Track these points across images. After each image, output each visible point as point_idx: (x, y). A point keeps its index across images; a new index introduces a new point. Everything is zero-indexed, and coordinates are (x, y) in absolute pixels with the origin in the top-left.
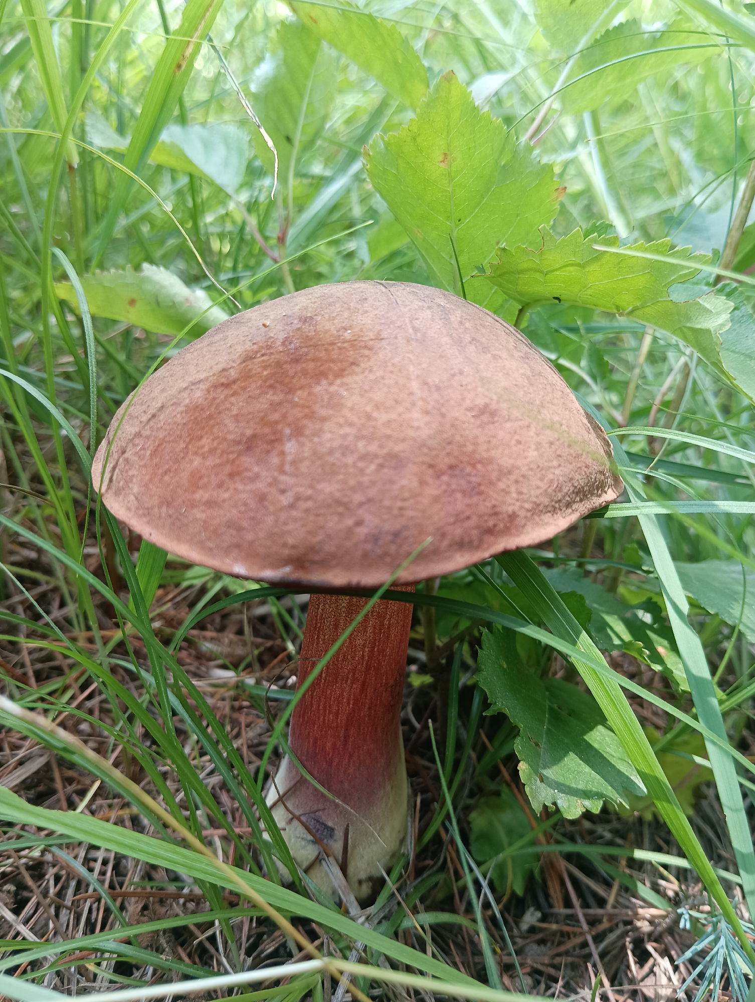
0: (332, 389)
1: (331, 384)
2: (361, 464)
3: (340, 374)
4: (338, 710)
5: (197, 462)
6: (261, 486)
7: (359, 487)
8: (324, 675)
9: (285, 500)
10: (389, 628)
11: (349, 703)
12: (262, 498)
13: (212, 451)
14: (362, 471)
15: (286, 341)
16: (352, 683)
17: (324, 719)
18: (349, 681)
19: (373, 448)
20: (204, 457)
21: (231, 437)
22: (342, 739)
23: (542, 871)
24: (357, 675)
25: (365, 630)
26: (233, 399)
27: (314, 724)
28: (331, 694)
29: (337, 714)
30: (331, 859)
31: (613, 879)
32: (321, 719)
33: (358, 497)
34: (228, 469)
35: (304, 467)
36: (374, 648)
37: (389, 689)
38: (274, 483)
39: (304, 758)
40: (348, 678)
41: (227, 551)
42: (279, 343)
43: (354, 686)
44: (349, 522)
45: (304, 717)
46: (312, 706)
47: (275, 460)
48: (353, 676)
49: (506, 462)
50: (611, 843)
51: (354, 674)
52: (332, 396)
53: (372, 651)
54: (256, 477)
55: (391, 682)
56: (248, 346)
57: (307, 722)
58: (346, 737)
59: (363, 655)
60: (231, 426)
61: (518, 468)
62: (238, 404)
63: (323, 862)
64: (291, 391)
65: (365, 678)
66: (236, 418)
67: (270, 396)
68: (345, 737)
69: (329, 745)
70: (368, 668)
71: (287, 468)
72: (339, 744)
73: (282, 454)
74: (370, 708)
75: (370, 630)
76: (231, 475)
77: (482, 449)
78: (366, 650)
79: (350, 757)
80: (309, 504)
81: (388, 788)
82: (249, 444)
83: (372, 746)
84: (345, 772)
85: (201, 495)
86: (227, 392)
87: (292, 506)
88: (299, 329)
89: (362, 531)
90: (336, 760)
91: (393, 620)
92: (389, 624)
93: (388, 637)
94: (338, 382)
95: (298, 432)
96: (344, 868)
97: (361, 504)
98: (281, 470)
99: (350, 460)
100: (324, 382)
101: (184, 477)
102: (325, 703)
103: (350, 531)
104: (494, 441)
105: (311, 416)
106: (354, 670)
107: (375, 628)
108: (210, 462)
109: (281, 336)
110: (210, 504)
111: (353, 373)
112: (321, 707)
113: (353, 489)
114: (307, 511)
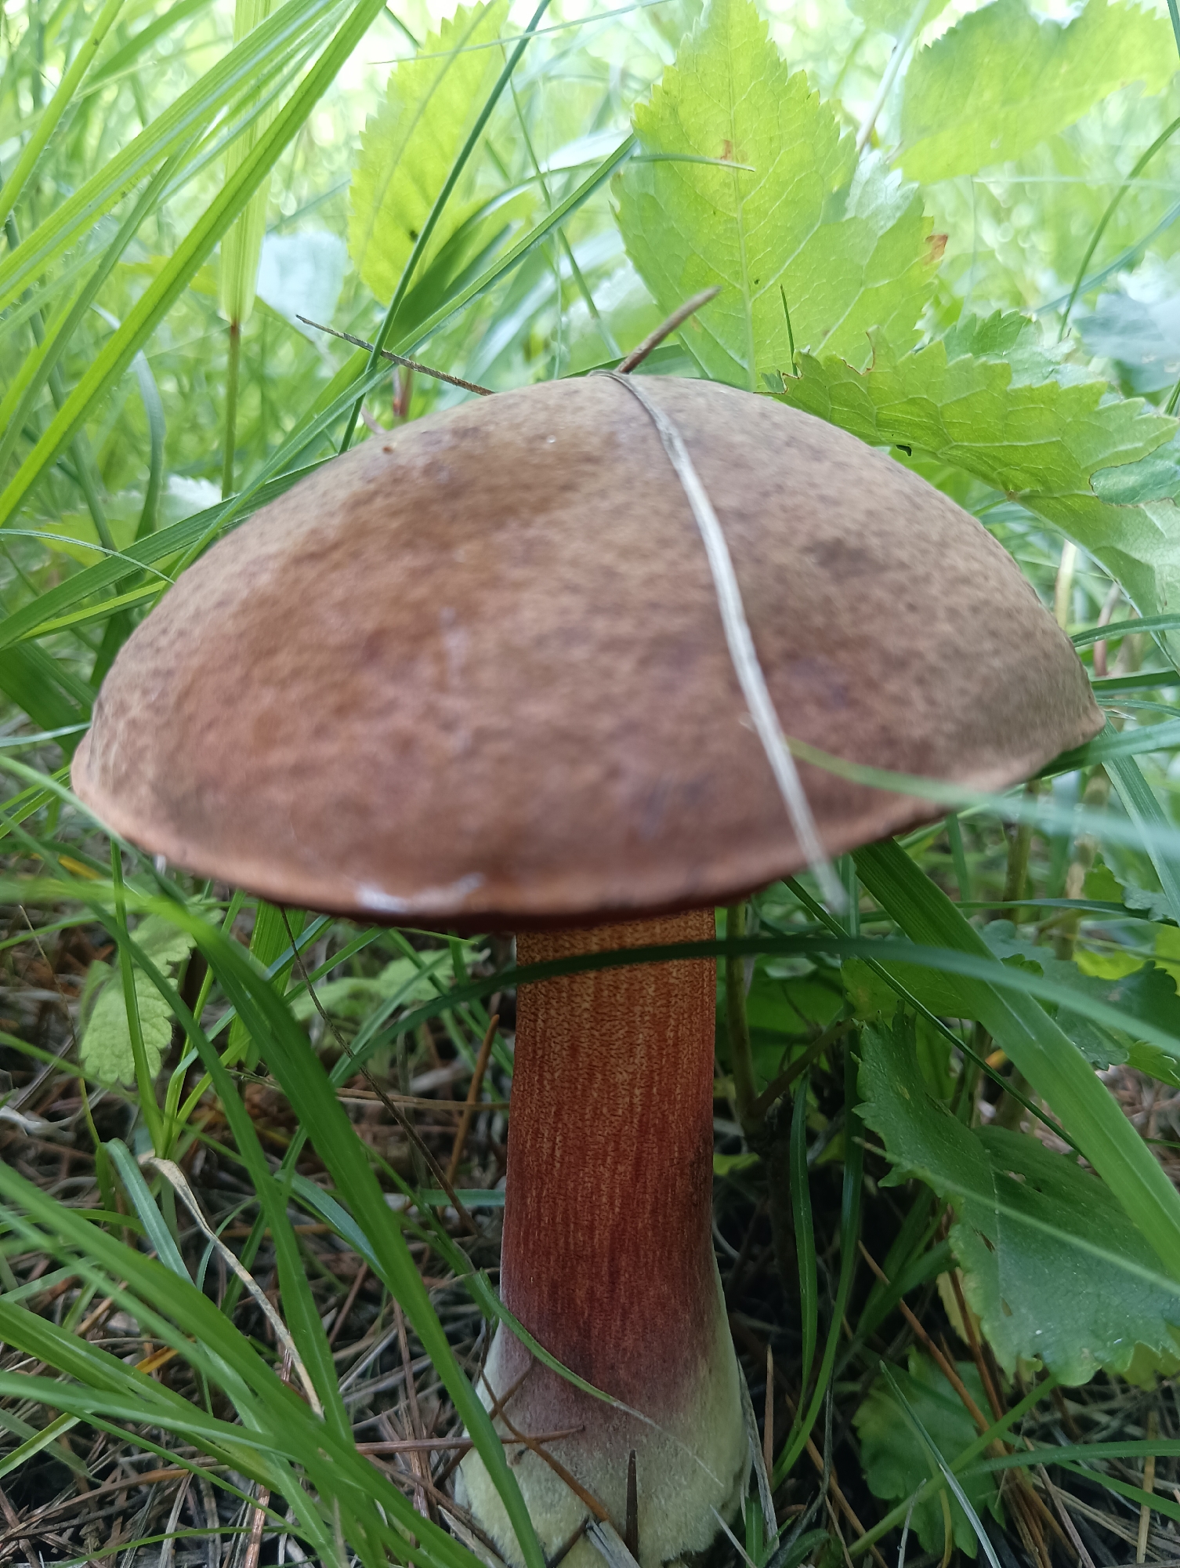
0: (531, 533)
1: (527, 524)
2: (605, 660)
3: (542, 506)
4: (592, 1222)
5: (268, 698)
6: (402, 721)
7: (605, 703)
8: (558, 1153)
9: (455, 742)
10: (675, 1045)
11: (612, 1204)
12: (405, 745)
13: (296, 674)
14: (608, 674)
15: (430, 469)
16: (616, 1163)
17: (567, 1243)
18: (609, 1160)
19: (625, 627)
20: (283, 685)
21: (334, 640)
22: (606, 1279)
23: (1004, 1505)
24: (623, 1146)
25: (631, 1053)
26: (334, 576)
27: (548, 1254)
28: (575, 1189)
29: (591, 1228)
30: (605, 1526)
31: (1138, 1506)
32: (561, 1242)
33: (605, 723)
34: (332, 699)
35: (487, 676)
36: (650, 1087)
37: (687, 1171)
38: (430, 712)
39: (534, 1326)
40: (606, 1154)
41: (341, 861)
42: (415, 474)
43: (621, 1168)
44: (590, 773)
45: (526, 1244)
46: (540, 1220)
47: (426, 670)
48: (616, 1149)
49: (895, 644)
50: (1119, 1436)
51: (617, 1143)
52: (530, 545)
53: (648, 1095)
54: (390, 708)
55: (691, 1156)
56: (358, 486)
57: (534, 1253)
58: (614, 1274)
59: (631, 1104)
60: (333, 620)
61: (919, 655)
62: (342, 584)
63: (590, 1534)
64: (446, 546)
65: (640, 1152)
66: (343, 607)
67: (408, 561)
68: (611, 1274)
69: (581, 1294)
70: (643, 1129)
71: (455, 681)
72: (601, 1291)
73: (440, 657)
74: (654, 1212)
75: (640, 1051)
76: (342, 711)
77: (844, 620)
78: (637, 1092)
79: (625, 1315)
80: (504, 747)
81: (703, 1372)
82: (372, 647)
83: (665, 1288)
84: (617, 1345)
85: (281, 757)
86: (322, 566)
87: (471, 753)
88: (453, 448)
89: (622, 791)
90: (598, 1324)
91: (682, 1030)
92: (676, 1037)
93: (676, 1064)
94: (541, 520)
95: (468, 614)
96: (631, 1540)
97: (612, 737)
98: (441, 686)
99: (579, 653)
100: (513, 524)
101: (244, 729)
102: (566, 1211)
103: (594, 794)
104: (865, 608)
105: (494, 582)
106: (617, 1136)
107: (650, 1047)
108: (295, 693)
109: (421, 462)
110: (300, 771)
111: (566, 505)
112: (558, 1220)
113: (595, 708)
114: (502, 760)
